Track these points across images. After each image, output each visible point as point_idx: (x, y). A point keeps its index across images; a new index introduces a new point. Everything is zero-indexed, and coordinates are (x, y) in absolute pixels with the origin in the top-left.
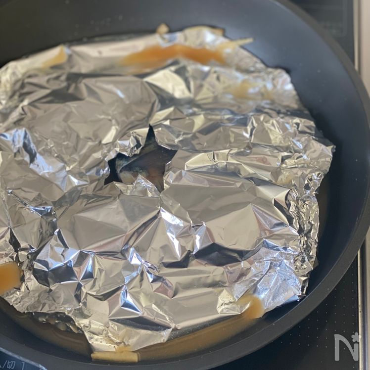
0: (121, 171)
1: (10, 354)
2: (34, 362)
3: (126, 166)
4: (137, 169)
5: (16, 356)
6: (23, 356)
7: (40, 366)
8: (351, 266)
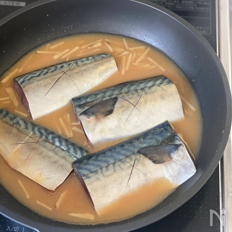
0: (80, 115)
1: (17, 222)
2: (31, 226)
3: (83, 112)
4: (90, 114)
5: (21, 223)
6: (25, 223)
7: (35, 229)
8: (215, 170)
